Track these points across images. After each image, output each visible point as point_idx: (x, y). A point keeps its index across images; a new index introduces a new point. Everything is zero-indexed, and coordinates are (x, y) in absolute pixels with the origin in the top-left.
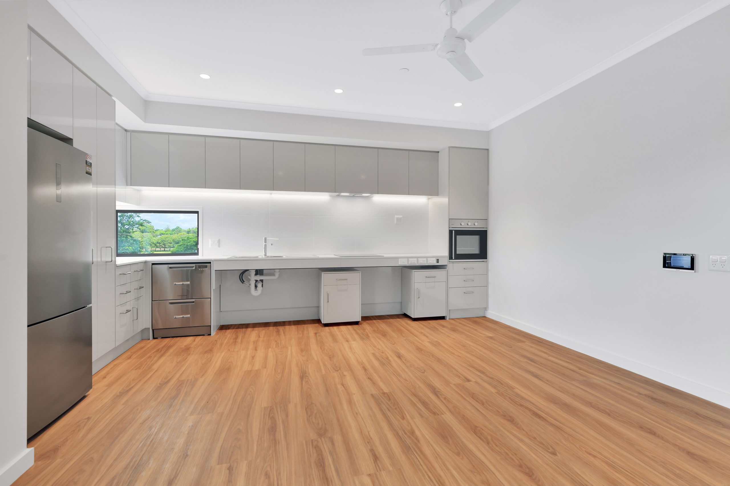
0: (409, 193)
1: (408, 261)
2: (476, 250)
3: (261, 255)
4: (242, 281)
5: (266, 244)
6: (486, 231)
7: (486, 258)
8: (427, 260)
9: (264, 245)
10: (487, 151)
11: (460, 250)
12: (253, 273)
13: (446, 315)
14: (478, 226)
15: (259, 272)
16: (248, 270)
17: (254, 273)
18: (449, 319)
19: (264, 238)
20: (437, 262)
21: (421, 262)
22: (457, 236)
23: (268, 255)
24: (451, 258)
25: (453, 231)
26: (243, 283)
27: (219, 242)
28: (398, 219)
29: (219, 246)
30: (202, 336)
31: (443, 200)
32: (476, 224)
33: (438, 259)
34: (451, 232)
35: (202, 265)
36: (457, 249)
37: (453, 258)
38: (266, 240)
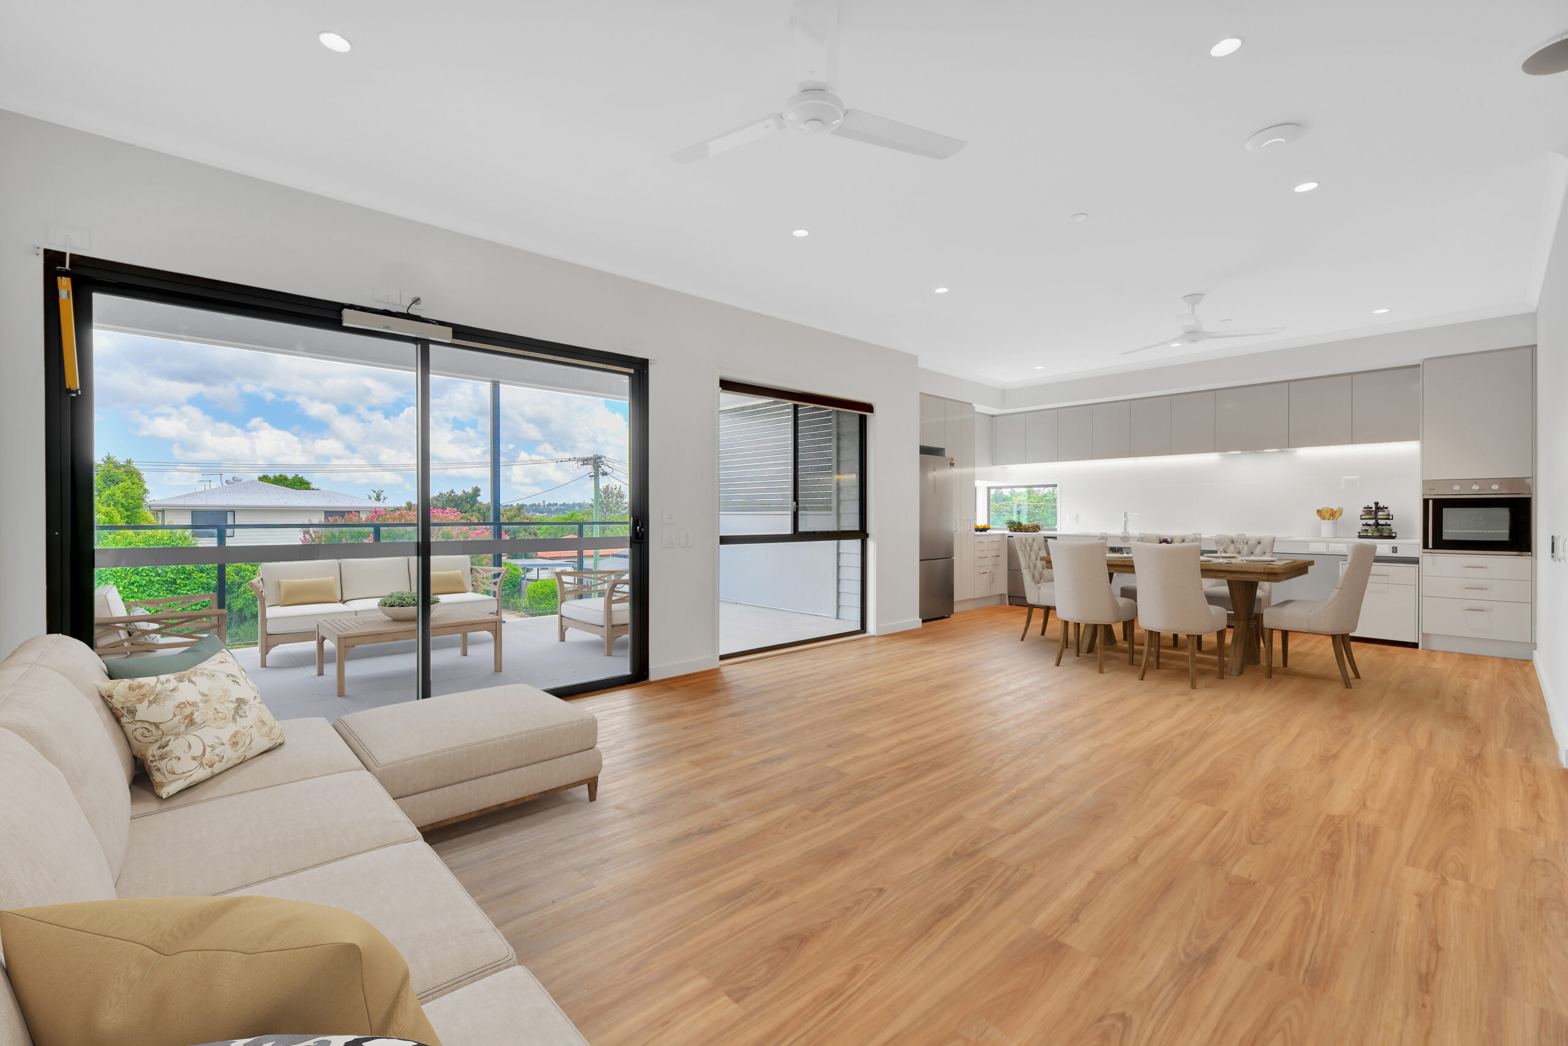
2: (1502, 532)
5: (1126, 519)
6: (1530, 499)
7: (1529, 550)
10: (1533, 349)
11: (1448, 533)
13: (1417, 642)
14: (1500, 491)
18: (1422, 649)
20: (1393, 552)
22: (1444, 509)
24: (1426, 546)
25: (1431, 502)
27: (1077, 517)
28: (1348, 482)
29: (1077, 521)
32: (1494, 487)
33: (1396, 548)
34: (1426, 501)
36: (1443, 530)
37: (1430, 546)
38: (1125, 514)
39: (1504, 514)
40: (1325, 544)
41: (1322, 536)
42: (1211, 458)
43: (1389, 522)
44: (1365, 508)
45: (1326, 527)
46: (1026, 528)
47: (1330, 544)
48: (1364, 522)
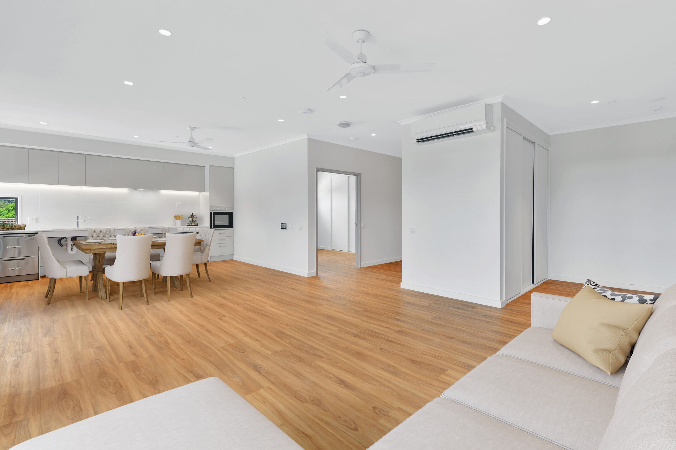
0: (185, 190)
1: (184, 229)
2: (227, 223)
3: (74, 227)
4: (61, 245)
5: (78, 220)
6: (233, 212)
7: (233, 227)
8: (196, 229)
9: (77, 221)
10: (233, 169)
11: (216, 224)
12: (69, 240)
14: (227, 210)
15: (74, 239)
16: (65, 237)
17: (71, 239)
19: (77, 217)
21: (192, 230)
22: (215, 215)
23: (80, 227)
24: (211, 227)
25: (212, 213)
26: (61, 246)
28: (178, 205)
29: (37, 222)
30: (31, 281)
31: (207, 194)
32: (226, 209)
34: (211, 213)
35: (31, 235)
36: (215, 222)
37: (212, 228)
38: (78, 218)
39: (227, 216)
40: (183, 229)
41: (177, 225)
42: (124, 191)
43: (196, 220)
44: (190, 215)
45: (179, 222)
46: (19, 227)
47: (185, 229)
48: (189, 220)
